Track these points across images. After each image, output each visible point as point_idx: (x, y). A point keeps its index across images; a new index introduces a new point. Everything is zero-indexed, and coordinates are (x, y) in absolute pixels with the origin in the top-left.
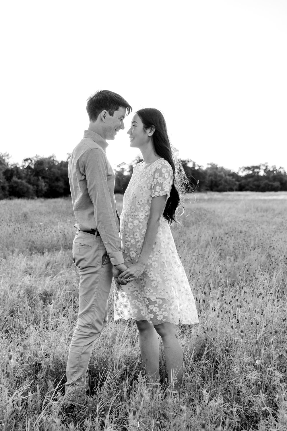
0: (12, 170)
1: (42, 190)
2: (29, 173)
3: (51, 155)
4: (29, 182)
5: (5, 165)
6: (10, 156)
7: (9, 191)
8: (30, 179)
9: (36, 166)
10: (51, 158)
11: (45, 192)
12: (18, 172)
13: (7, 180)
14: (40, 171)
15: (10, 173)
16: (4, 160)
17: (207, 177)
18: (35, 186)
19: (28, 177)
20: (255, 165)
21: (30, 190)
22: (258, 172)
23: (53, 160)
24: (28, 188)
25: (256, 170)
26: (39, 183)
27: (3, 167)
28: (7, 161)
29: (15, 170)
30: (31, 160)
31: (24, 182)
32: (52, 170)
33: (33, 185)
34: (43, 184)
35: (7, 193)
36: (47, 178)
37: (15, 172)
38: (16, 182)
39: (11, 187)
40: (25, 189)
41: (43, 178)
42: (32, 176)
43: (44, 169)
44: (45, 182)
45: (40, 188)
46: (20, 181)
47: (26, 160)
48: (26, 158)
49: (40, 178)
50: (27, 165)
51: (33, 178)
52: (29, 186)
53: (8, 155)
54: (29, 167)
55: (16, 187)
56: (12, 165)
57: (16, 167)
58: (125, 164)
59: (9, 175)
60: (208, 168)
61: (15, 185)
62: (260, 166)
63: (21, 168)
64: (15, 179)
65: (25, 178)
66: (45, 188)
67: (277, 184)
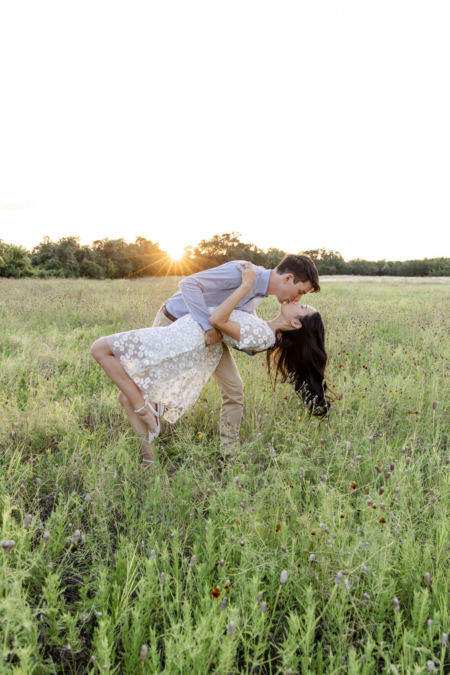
0: (83, 252)
1: (112, 271)
2: (100, 255)
3: (120, 238)
4: (99, 264)
5: (75, 246)
6: (80, 238)
7: (80, 272)
8: (100, 261)
9: (106, 248)
10: (119, 240)
11: (115, 274)
12: (88, 254)
13: (78, 261)
14: (109, 253)
15: (81, 254)
16: (75, 242)
17: (268, 261)
18: (105, 268)
19: (98, 258)
20: (313, 250)
21: (101, 272)
22: (316, 257)
23: (122, 242)
24: (98, 270)
25: (314, 255)
26: (109, 264)
27: (74, 249)
28: (78, 242)
29: (85, 251)
30: (101, 243)
31: (94, 263)
32: (121, 252)
33: (103, 267)
34: (113, 266)
35: (78, 273)
36: (116, 260)
37: (86, 254)
38: (87, 264)
39: (82, 268)
40: (96, 270)
41: (113, 260)
42: (102, 258)
43: (113, 251)
44: (114, 264)
45: (110, 270)
46: (90, 262)
47: (96, 242)
48: (95, 240)
49: (110, 259)
50: (97, 247)
51: (103, 260)
52: (99, 267)
53: (78, 237)
54: (99, 248)
55: (87, 268)
56: (83, 247)
57: (87, 249)
58: (191, 247)
59: (80, 257)
60: (269, 252)
61: (86, 266)
62: (318, 250)
63: (92, 250)
64: (85, 260)
65: (96, 259)
66: (115, 269)
67: (333, 268)
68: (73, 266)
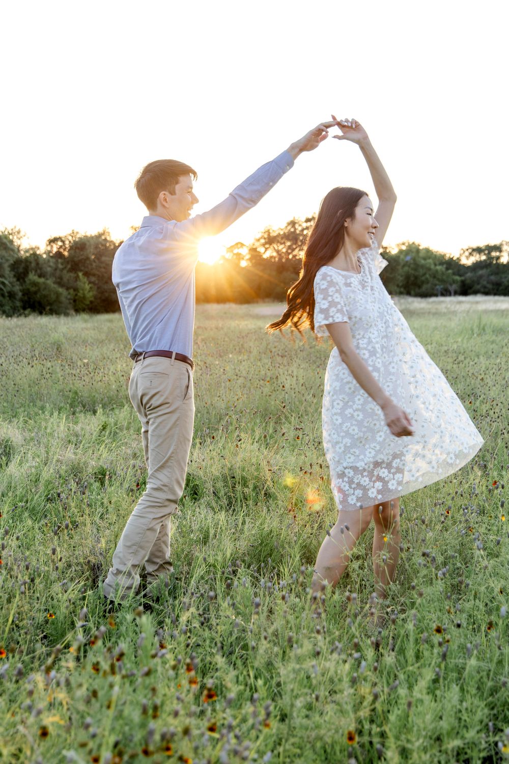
0: (27, 260)
1: (84, 297)
2: (60, 266)
3: (101, 231)
4: (60, 283)
5: (13, 250)
6: (22, 234)
7: (21, 300)
8: (61, 278)
9: (72, 252)
10: (100, 235)
11: (91, 302)
12: (38, 264)
13: (18, 280)
14: (80, 261)
15: (23, 265)
16: (12, 242)
17: (399, 267)
18: (71, 291)
19: (58, 272)
20: (492, 244)
21: (63, 299)
22: (498, 258)
23: (106, 239)
24: (58, 295)
25: (494, 254)
26: (79, 284)
27: (10, 255)
28: (17, 242)
29: (32, 259)
30: (63, 242)
31: (50, 282)
32: (103, 259)
33: (68, 289)
34: (87, 287)
35: (18, 304)
36: (94, 275)
37: (33, 265)
38: (35, 284)
39: (26, 293)
40: (53, 297)
41: (86, 274)
42: (65, 272)
43: (88, 258)
44: (90, 283)
45: (80, 294)
46: (42, 280)
47: (53, 241)
48: (52, 238)
49: (80, 274)
50: (55, 250)
51: (67, 276)
52: (61, 290)
53: (19, 232)
54: (59, 255)
55: (36, 293)
56: (27, 251)
57: (35, 254)
58: (242, 245)
59: (21, 270)
60: (401, 251)
61: (33, 289)
62: (501, 244)
63: (45, 256)
64: (32, 277)
65: (53, 275)
66: (91, 294)
68: (9, 289)
